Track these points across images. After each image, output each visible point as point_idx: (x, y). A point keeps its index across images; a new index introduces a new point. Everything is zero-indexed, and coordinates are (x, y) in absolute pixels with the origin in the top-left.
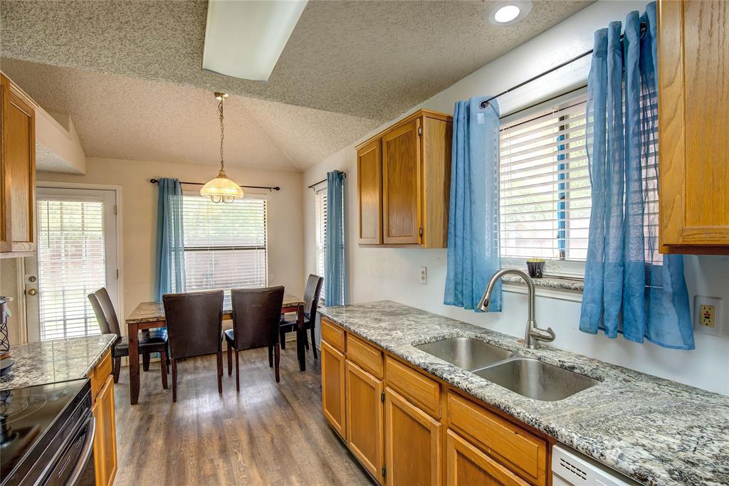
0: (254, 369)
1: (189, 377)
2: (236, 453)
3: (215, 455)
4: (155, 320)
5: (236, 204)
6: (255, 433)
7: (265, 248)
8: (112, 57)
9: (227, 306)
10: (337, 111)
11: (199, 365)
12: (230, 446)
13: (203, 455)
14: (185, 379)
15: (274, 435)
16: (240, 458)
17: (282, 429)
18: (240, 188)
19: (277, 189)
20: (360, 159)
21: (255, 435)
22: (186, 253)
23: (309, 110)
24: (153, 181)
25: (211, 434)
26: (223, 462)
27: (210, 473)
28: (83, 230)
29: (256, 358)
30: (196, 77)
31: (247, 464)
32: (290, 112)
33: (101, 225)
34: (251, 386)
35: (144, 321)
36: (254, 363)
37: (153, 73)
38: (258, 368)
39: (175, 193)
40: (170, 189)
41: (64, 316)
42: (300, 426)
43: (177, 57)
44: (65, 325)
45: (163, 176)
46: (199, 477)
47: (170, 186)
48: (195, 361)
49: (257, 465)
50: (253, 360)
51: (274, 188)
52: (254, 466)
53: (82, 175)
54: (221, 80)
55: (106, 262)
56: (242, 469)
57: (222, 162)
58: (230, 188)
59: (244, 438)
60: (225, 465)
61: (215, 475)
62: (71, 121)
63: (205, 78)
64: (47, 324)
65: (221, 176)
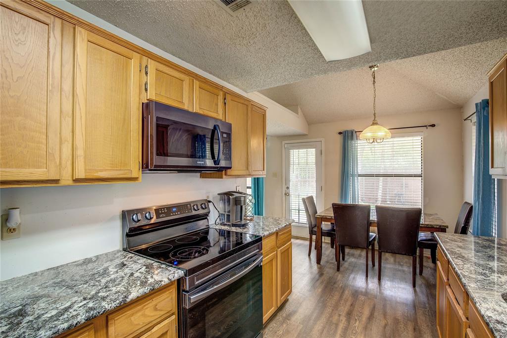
0: (400, 270)
1: (353, 260)
2: (356, 320)
3: (344, 314)
4: (330, 218)
5: (384, 143)
6: (376, 314)
7: (422, 176)
8: (290, 74)
9: (373, 217)
10: (460, 46)
11: (363, 255)
12: (355, 313)
13: (337, 309)
14: (350, 260)
15: (389, 323)
16: (356, 324)
17: (398, 323)
18: (387, 130)
19: (433, 126)
20: (492, 84)
21: (375, 316)
22: (359, 178)
23: (443, 52)
24: (340, 133)
25: (347, 300)
26: (346, 320)
27: (335, 322)
28: (307, 164)
29: (406, 263)
30: (331, 67)
31: (359, 331)
32: (428, 60)
33: (314, 161)
34: (390, 281)
35: (324, 217)
36: (402, 266)
37: (310, 74)
38: (404, 271)
39: (352, 139)
40: (349, 137)
41: (299, 208)
42: (415, 329)
43: (316, 61)
44: (299, 212)
45: (345, 129)
46: (328, 320)
47: (349, 135)
48: (361, 251)
49: (365, 335)
50: (402, 264)
51: (430, 126)
52: (363, 335)
53: (307, 135)
54: (346, 62)
55: (317, 181)
56: (354, 332)
57: (375, 114)
58: (382, 131)
59: (366, 312)
60: (345, 323)
61: (337, 325)
62: (299, 109)
63: (337, 65)
64: (292, 211)
65: (374, 124)
